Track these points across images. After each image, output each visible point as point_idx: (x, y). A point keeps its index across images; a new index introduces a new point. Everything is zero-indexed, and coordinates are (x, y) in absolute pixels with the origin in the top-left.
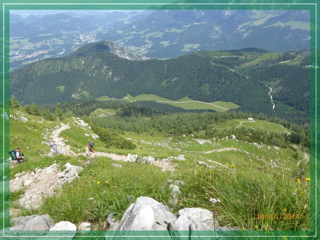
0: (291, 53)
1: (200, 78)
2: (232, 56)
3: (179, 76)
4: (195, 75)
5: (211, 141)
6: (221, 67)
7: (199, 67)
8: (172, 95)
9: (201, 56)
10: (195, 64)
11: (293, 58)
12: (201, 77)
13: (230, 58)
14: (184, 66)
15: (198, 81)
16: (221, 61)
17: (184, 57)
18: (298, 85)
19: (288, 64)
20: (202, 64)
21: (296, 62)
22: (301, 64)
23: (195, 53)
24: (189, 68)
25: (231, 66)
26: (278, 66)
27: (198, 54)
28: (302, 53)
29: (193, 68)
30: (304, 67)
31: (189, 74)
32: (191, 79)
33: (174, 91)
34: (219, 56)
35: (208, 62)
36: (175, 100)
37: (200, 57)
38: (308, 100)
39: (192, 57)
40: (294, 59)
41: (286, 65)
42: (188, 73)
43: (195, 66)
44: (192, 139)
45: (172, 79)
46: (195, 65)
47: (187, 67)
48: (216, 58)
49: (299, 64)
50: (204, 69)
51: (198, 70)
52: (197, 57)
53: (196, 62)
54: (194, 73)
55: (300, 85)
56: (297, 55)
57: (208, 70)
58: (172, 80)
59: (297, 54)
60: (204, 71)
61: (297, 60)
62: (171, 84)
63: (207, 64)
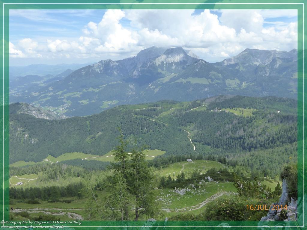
0: (197, 102)
2: (149, 108)
3: (103, 131)
5: (190, 188)
6: (142, 118)
7: (121, 120)
8: (98, 150)
11: (199, 105)
12: (125, 129)
13: (148, 109)
14: (107, 120)
16: (142, 113)
17: (105, 112)
18: (209, 127)
19: (198, 110)
20: (124, 117)
21: (203, 108)
22: (207, 109)
23: (116, 108)
24: (112, 122)
25: (151, 117)
26: (190, 112)
27: (119, 109)
28: (206, 101)
29: (116, 121)
30: (210, 112)
32: (115, 132)
33: (99, 146)
34: (138, 109)
35: (130, 115)
36: (101, 155)
37: (121, 111)
38: (221, 138)
39: (113, 111)
40: (201, 105)
41: (196, 111)
42: (112, 127)
44: (169, 191)
46: (118, 119)
47: (110, 121)
48: (136, 111)
49: (206, 110)
51: (121, 123)
52: (118, 111)
53: (118, 116)
54: (118, 126)
55: (210, 126)
56: (202, 102)
57: (131, 122)
58: (97, 135)
59: (202, 101)
60: (127, 123)
61: (203, 106)
62: (95, 139)
63: (128, 116)
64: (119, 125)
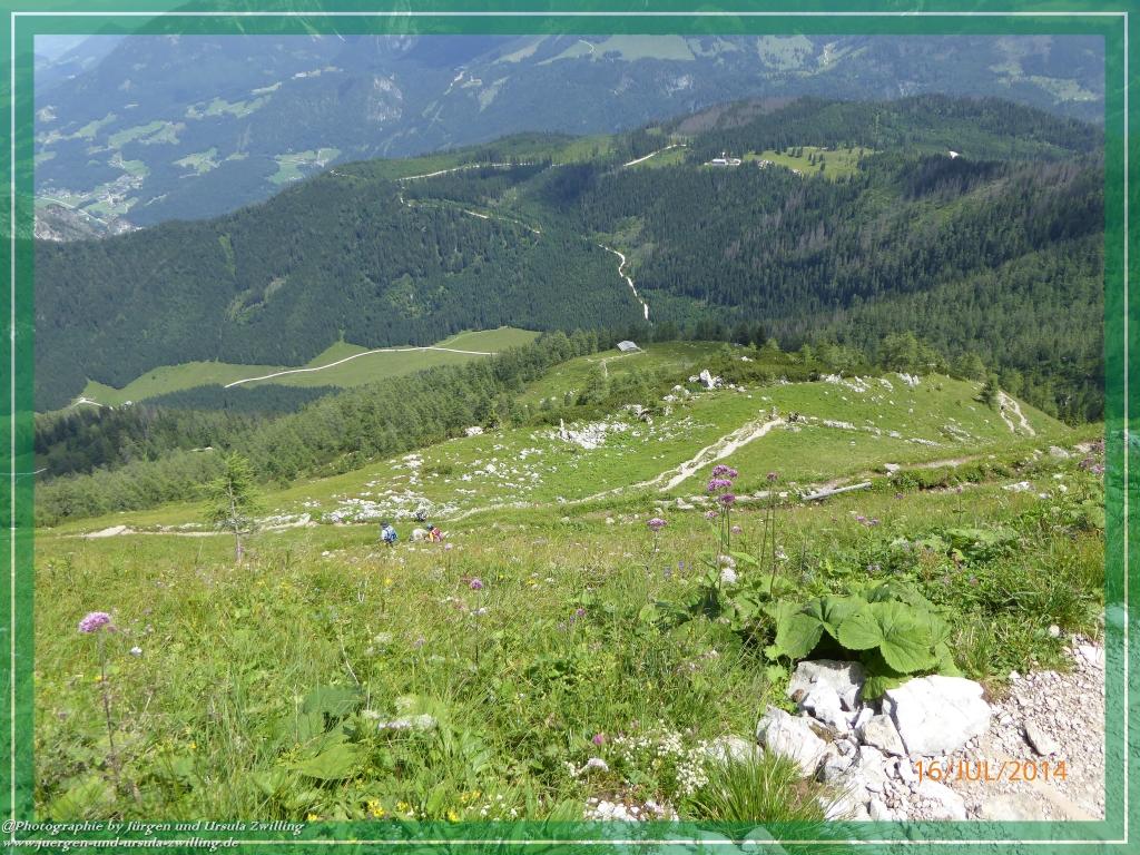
0: (650, 131)
1: (374, 264)
2: (465, 168)
3: (288, 271)
4: (353, 255)
6: (438, 210)
7: (358, 222)
8: (279, 346)
9: (354, 183)
10: (341, 214)
11: (658, 144)
12: (375, 257)
13: (459, 173)
14: (300, 228)
15: (368, 276)
16: (434, 190)
17: (289, 195)
18: (698, 227)
19: (653, 165)
20: (365, 210)
21: (672, 156)
22: (690, 160)
23: (330, 176)
24: (320, 233)
25: (470, 200)
26: (623, 173)
27: (343, 178)
28: (682, 128)
29: (337, 230)
30: (699, 169)
31: (325, 257)
32: (340, 274)
33: (283, 332)
34: (420, 174)
35: (388, 201)
36: (298, 364)
37: (351, 185)
38: (741, 265)
39: (319, 189)
40: (665, 146)
41: (645, 169)
42: (323, 253)
43: (341, 225)
45: (264, 287)
46: (341, 220)
47: (313, 231)
48: (412, 181)
49: (683, 161)
50: (379, 228)
51: (359, 236)
52: (342, 190)
53: (343, 207)
54: (345, 247)
55: (703, 225)
56: (670, 133)
57: (396, 227)
58: (267, 291)
59: (669, 130)
60: (382, 233)
61: (674, 149)
62: (265, 307)
63: (384, 205)
64: (349, 243)
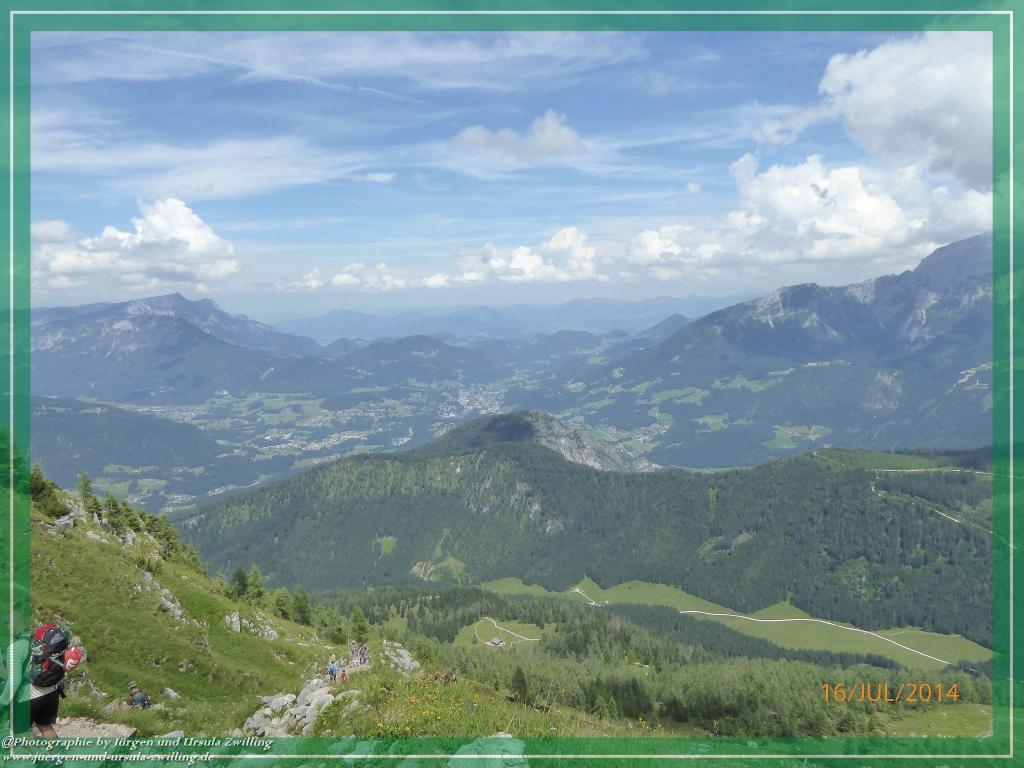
1: (834, 540)
3: (757, 529)
4: (815, 528)
6: (908, 505)
7: (827, 501)
8: (732, 591)
9: (832, 465)
10: (814, 490)
12: (836, 535)
13: (938, 474)
14: (775, 495)
15: (825, 550)
16: (907, 486)
17: (773, 466)
20: (836, 491)
23: (812, 456)
24: (793, 503)
25: (946, 505)
27: (824, 460)
29: (807, 503)
31: (791, 524)
32: (801, 542)
33: (739, 579)
34: (896, 468)
35: (859, 488)
36: (744, 611)
37: (828, 468)
39: (802, 470)
42: (790, 520)
43: (812, 499)
45: (733, 538)
46: (813, 496)
47: (786, 500)
48: (887, 474)
50: (845, 510)
51: (826, 513)
52: (819, 470)
53: (817, 485)
54: (811, 520)
57: (862, 513)
58: (734, 542)
60: (847, 515)
62: (729, 554)
63: (855, 491)
64: (815, 518)
